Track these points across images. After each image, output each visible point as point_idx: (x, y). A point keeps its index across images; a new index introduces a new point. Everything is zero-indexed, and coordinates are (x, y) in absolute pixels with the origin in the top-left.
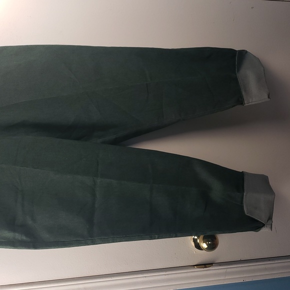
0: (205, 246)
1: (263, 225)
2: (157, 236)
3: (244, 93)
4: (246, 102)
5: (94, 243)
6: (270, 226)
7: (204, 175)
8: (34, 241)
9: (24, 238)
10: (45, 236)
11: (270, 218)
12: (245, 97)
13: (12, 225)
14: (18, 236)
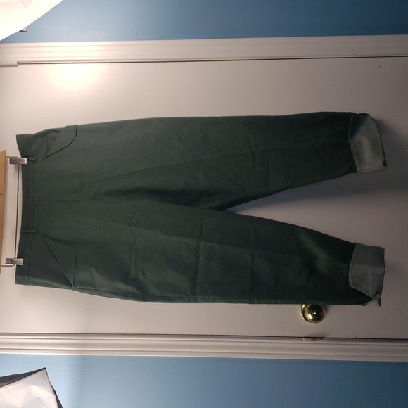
0: (310, 317)
1: (371, 299)
2: (256, 301)
3: (356, 161)
4: (358, 170)
5: (196, 301)
6: (378, 300)
7: (309, 244)
8: (143, 295)
9: (135, 291)
10: (154, 291)
11: (379, 292)
12: (357, 165)
13: (126, 278)
14: (130, 289)
